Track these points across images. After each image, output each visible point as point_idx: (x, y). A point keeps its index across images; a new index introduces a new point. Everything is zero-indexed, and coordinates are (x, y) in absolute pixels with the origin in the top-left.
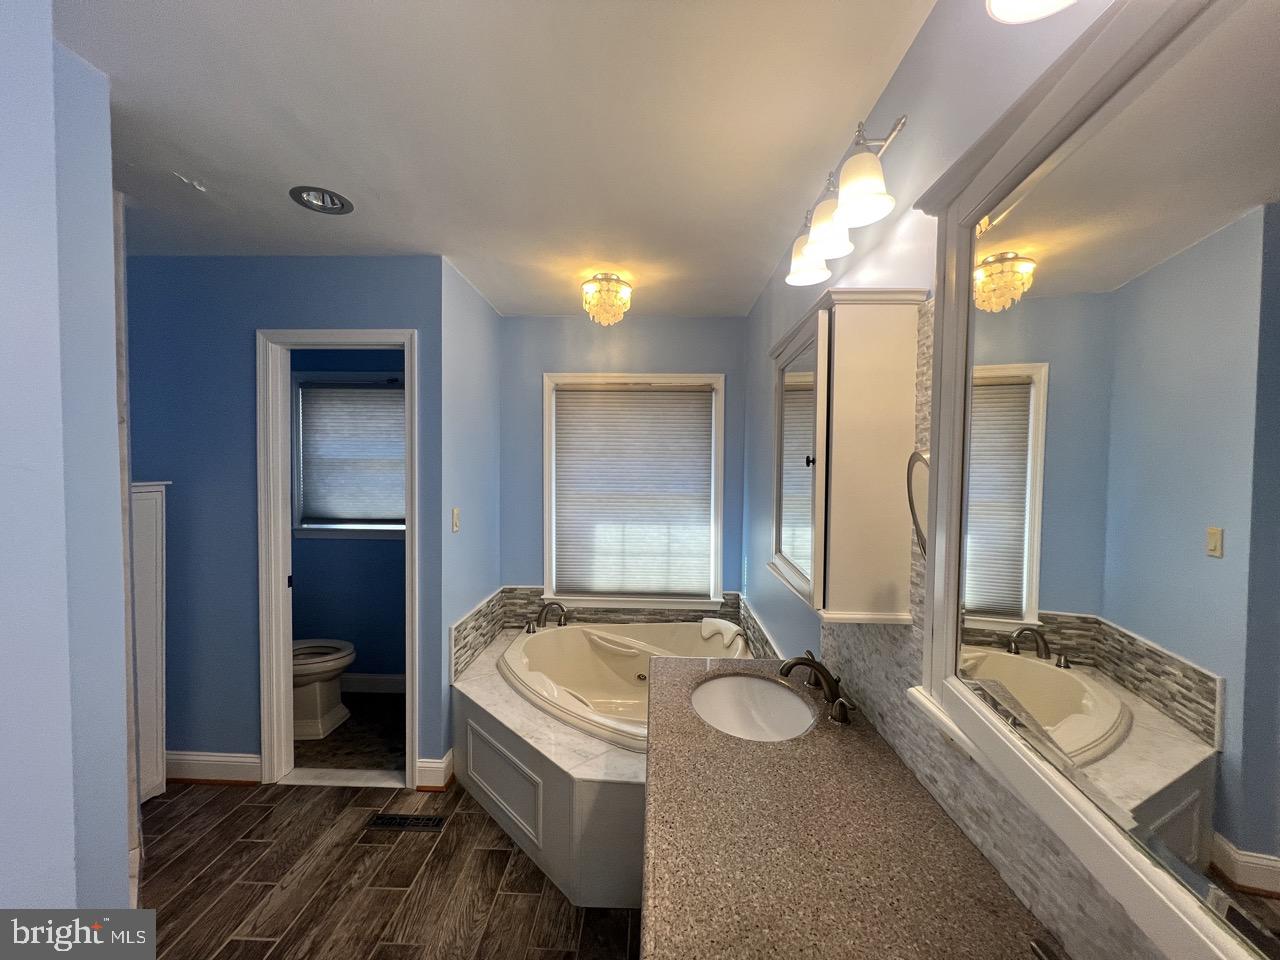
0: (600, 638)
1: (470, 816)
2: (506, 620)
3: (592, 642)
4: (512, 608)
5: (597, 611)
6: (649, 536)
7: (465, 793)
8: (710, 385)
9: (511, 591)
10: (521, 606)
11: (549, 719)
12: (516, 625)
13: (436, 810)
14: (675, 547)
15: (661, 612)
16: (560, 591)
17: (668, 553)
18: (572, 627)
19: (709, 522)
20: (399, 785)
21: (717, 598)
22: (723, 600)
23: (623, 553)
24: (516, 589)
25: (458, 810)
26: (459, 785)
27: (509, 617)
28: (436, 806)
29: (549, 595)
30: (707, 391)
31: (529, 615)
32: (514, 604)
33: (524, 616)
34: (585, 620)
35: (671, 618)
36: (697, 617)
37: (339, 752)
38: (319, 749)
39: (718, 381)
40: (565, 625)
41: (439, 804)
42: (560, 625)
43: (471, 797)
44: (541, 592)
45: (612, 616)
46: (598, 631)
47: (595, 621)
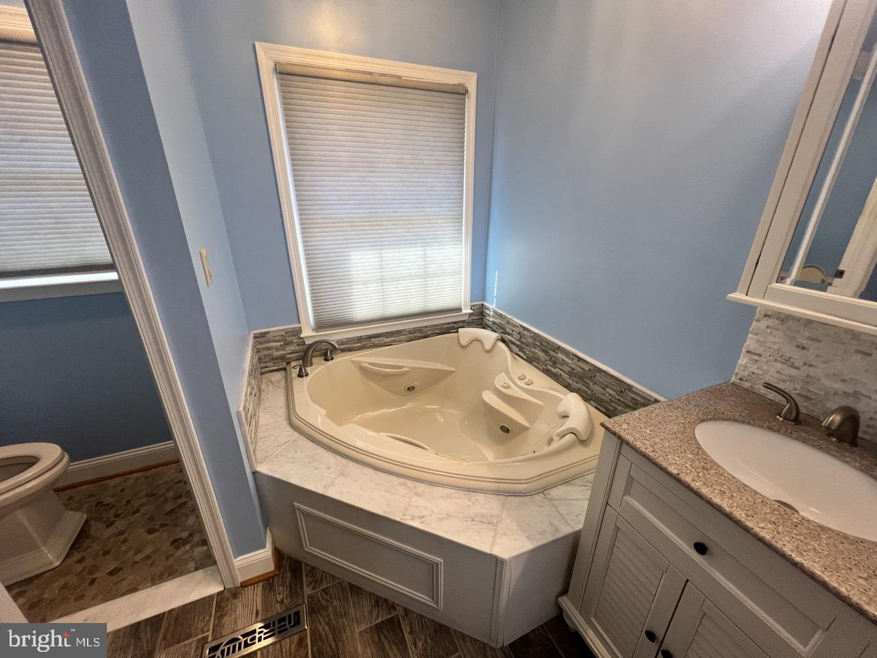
0: (370, 364)
1: (325, 591)
2: (262, 365)
3: (363, 369)
4: (267, 352)
5: (360, 339)
6: (407, 258)
7: (303, 565)
8: (460, 85)
9: (263, 335)
10: (277, 349)
11: (410, 483)
12: (275, 368)
13: (282, 602)
14: (432, 268)
15: (419, 330)
16: (320, 326)
17: (426, 275)
18: (340, 360)
19: (461, 241)
20: (214, 589)
21: (467, 310)
22: (472, 311)
23: (382, 280)
24: (268, 333)
25: (308, 591)
26: (290, 558)
27: (265, 362)
28: (279, 598)
29: (308, 333)
30: (460, 92)
31: (288, 356)
32: (269, 349)
33: (282, 358)
34: (350, 350)
35: (428, 333)
36: (452, 328)
37: (97, 575)
38: (62, 581)
39: (470, 81)
40: (332, 359)
41: (281, 594)
42: (326, 360)
43: (313, 568)
44: (299, 331)
45: (375, 340)
46: (366, 358)
47: (359, 349)
